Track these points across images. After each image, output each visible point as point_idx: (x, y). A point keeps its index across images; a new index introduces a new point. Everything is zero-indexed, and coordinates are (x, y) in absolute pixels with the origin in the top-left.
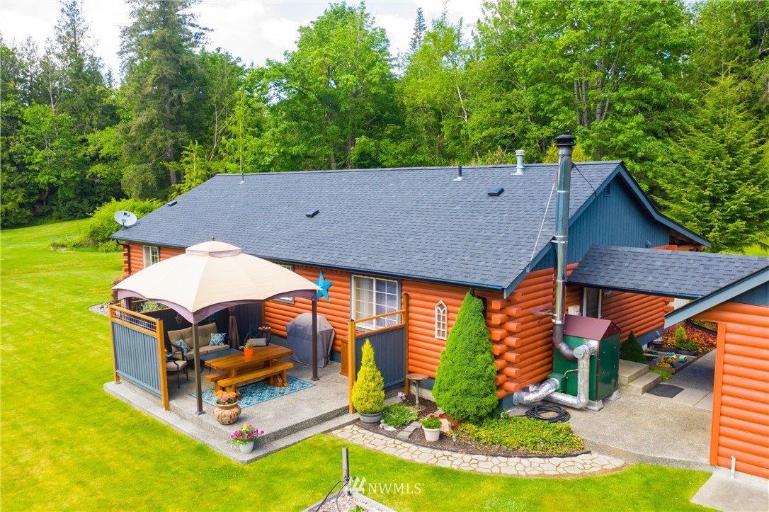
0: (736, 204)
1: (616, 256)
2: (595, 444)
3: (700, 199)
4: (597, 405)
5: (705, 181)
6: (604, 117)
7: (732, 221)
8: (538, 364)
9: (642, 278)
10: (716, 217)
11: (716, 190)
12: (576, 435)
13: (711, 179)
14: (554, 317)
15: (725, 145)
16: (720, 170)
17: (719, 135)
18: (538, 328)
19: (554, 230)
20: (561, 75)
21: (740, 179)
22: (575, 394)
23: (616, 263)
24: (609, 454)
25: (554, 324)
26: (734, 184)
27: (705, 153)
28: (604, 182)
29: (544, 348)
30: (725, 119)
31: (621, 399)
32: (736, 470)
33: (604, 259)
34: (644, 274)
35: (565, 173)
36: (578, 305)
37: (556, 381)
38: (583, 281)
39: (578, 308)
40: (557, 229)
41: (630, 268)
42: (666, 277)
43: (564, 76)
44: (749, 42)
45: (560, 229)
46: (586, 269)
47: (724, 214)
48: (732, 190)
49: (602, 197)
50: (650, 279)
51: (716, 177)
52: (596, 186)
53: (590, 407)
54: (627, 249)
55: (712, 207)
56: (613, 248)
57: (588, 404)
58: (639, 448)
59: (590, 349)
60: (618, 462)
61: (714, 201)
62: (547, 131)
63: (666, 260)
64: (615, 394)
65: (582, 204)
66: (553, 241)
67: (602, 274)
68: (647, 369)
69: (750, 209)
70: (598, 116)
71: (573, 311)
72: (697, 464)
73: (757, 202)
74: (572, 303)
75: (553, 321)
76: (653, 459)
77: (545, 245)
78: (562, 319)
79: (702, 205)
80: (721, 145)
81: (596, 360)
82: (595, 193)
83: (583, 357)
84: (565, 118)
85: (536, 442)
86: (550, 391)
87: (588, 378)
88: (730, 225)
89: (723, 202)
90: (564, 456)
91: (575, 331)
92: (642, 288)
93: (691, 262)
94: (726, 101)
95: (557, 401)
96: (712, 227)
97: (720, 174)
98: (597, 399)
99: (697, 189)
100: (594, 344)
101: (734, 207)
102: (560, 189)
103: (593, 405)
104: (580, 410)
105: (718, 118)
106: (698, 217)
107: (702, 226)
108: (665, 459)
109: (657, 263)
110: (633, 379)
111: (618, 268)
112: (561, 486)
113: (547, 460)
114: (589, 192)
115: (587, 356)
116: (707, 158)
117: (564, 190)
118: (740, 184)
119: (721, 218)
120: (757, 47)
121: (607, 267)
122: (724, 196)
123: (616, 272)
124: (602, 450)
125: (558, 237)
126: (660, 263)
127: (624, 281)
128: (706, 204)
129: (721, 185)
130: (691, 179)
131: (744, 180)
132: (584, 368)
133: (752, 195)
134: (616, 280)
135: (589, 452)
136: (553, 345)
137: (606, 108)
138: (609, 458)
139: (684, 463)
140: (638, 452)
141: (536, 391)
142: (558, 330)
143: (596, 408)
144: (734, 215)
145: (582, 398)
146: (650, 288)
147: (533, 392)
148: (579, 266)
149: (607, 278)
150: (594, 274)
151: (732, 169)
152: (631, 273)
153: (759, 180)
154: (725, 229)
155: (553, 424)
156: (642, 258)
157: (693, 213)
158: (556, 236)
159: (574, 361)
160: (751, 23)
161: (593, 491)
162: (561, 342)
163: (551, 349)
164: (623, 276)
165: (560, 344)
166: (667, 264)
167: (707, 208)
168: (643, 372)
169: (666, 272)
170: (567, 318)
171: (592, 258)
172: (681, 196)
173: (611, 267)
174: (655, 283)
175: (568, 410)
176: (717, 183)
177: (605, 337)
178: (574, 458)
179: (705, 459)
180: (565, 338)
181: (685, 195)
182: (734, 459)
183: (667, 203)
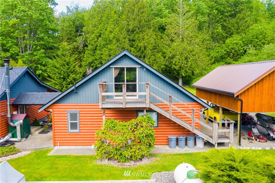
0: (70, 80)
1: (27, 95)
2: (23, 149)
3: (60, 78)
4: (24, 139)
5: (61, 73)
6: (30, 50)
7: (69, 84)
8: (4, 130)
9: (35, 101)
10: (65, 84)
11: (64, 76)
12: (17, 148)
13: (62, 72)
14: (7, 115)
15: (66, 62)
16: (65, 69)
17: (64, 59)
18: (2, 119)
19: (5, 88)
20: (12, 34)
21: (71, 72)
22: (16, 137)
23: (28, 97)
24: (27, 151)
25: (8, 117)
26: (69, 74)
27: (60, 64)
28: (22, 73)
29: (5, 125)
30: (65, 54)
31: (32, 137)
32: (59, 146)
33: (24, 96)
34: (36, 100)
35: (7, 70)
36: (16, 111)
37: (10, 135)
38: (17, 103)
39: (17, 112)
40: (6, 88)
41: (31, 99)
42: (41, 100)
43: (13, 35)
44: (75, 31)
45: (7, 88)
46: (18, 100)
47: (67, 82)
48: (68, 76)
49: (22, 78)
50: (37, 101)
51: (64, 72)
52: (19, 75)
53: (22, 140)
54: (31, 93)
55: (64, 81)
56: (27, 93)
57: (21, 140)
58: (35, 147)
59: (20, 123)
60: (29, 152)
61: (64, 79)
62: (8, 54)
63: (42, 95)
64: (30, 136)
65: (15, 80)
66: (5, 92)
67: (23, 101)
68: (41, 128)
69: (74, 81)
70: (28, 50)
71: (15, 113)
72: (50, 147)
73: (76, 79)
74: (15, 111)
75: (7, 116)
76: (39, 149)
77: (2, 93)
78: (10, 115)
79: (60, 80)
80: (65, 62)
81: (22, 126)
82: (19, 77)
83: (18, 125)
84: (15, 49)
85: (3, 153)
86: (8, 138)
87: (20, 132)
88: (69, 86)
89: (66, 79)
90: (13, 154)
91: (15, 118)
92: (35, 103)
93: (48, 95)
94: (65, 49)
95: (11, 141)
96: (64, 87)
97: (65, 71)
98: (24, 137)
99: (59, 75)
100: (21, 121)
101: (69, 81)
102: (6, 75)
103: (23, 140)
104: (18, 142)
105: (63, 54)
106: (60, 84)
107: (61, 86)
108: (42, 148)
109: (39, 96)
110: (36, 131)
111: (28, 99)
112: (11, 161)
113: (7, 157)
114: (17, 76)
115: (19, 125)
116: (61, 66)
117: (7, 76)
118: (71, 74)
119: (66, 84)
120: (78, 33)
121: (25, 99)
122: (66, 77)
123: (28, 100)
124: (24, 150)
125: (7, 90)
126: (40, 96)
127: (30, 102)
128: (62, 80)
129: (65, 74)
130: (57, 72)
131: (72, 73)
132: (18, 128)
133: (74, 77)
134: (27, 102)
135: (21, 152)
136: (8, 124)
137: (31, 48)
138: (27, 152)
139: (47, 147)
140: (35, 148)
141: (3, 139)
142: (9, 119)
143: (24, 140)
144: (70, 83)
145: (19, 138)
146: (37, 103)
147: (2, 139)
148: (16, 99)
149: (25, 102)
150: (21, 101)
151: (68, 69)
152: (32, 100)
153: (76, 73)
154: (68, 87)
155: (9, 147)
156: (35, 95)
157: (58, 83)
158: (6, 90)
159: (15, 127)
160: (75, 25)
161: (21, 160)
162: (11, 122)
163: (8, 125)
164: (29, 101)
165: (10, 123)
166: (42, 96)
167: (62, 81)
168: (39, 128)
169: (42, 99)
170: (12, 115)
171: (20, 96)
172: (54, 77)
173: (26, 99)
174: (38, 102)
175: (14, 143)
176: (64, 73)
177: (24, 119)
178: (16, 154)
179: (52, 145)
180: (12, 121)
181: (55, 77)
182: (59, 143)
183: (51, 80)
